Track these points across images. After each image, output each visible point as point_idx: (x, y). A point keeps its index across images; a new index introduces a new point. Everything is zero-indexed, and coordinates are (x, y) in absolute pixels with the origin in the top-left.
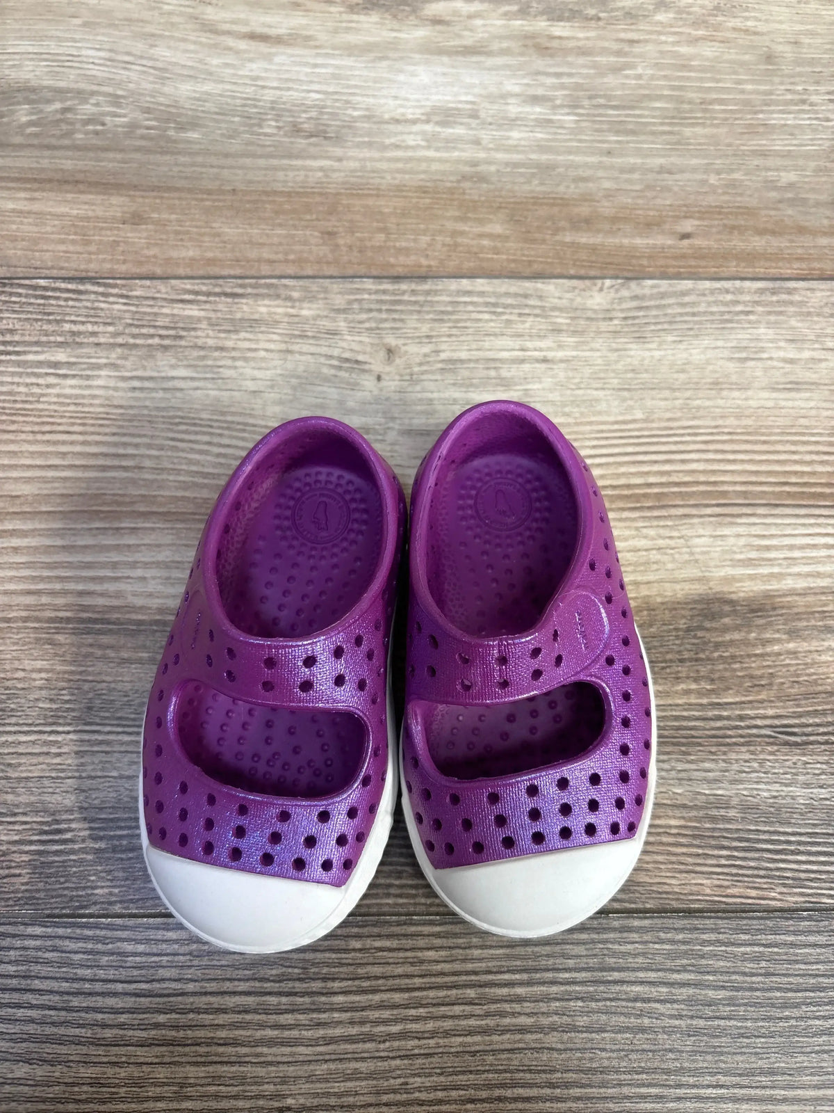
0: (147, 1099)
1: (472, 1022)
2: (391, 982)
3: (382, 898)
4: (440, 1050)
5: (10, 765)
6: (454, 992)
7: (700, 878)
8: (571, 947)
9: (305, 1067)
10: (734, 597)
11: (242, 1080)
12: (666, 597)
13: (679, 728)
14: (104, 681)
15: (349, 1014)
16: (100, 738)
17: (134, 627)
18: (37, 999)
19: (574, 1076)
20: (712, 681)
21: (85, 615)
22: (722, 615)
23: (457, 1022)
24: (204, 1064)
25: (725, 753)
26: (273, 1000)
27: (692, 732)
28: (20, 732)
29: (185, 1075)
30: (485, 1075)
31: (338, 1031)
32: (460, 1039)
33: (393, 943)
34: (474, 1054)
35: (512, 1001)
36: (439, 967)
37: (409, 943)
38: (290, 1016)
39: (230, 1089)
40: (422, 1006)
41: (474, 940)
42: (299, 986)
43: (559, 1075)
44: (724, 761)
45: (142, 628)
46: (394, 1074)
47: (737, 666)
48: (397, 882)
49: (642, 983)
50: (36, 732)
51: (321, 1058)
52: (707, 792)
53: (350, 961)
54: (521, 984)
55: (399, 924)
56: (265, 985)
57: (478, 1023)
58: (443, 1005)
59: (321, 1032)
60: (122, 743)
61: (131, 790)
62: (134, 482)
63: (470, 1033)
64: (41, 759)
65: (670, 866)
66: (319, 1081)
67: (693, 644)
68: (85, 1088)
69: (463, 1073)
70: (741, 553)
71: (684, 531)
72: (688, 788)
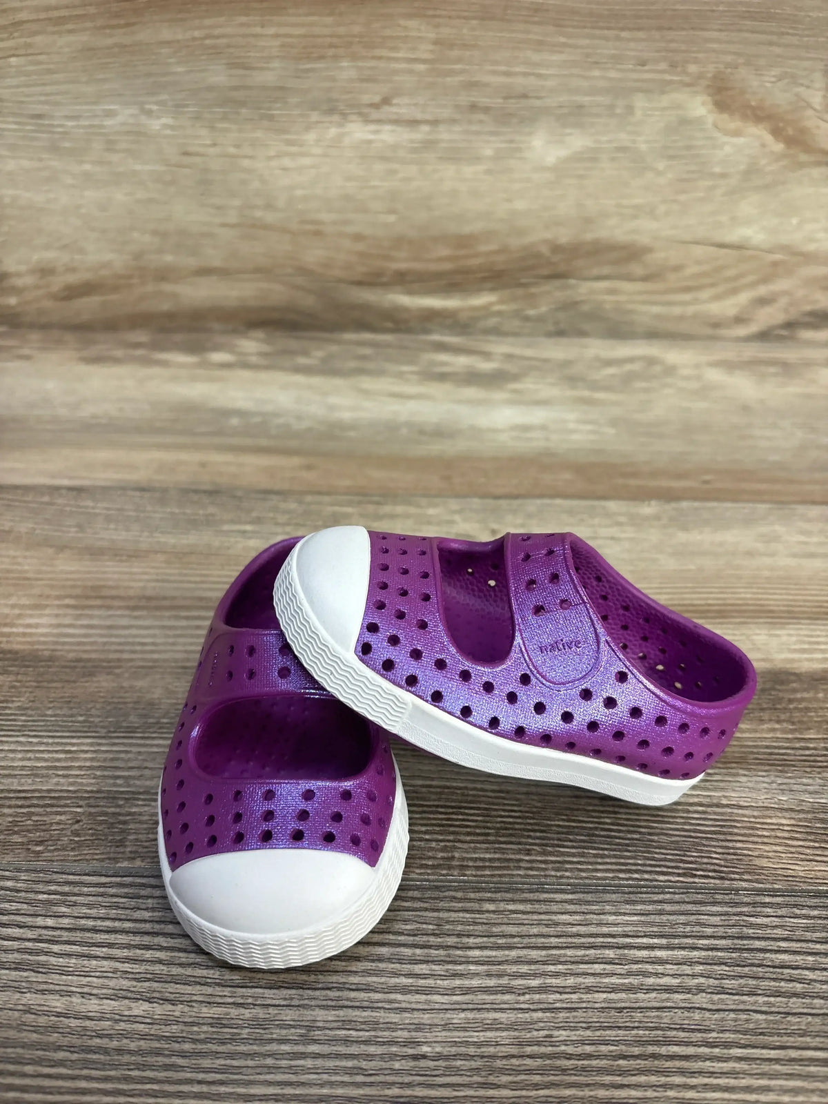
0: (272, 1041)
1: (614, 980)
2: (526, 940)
4: (584, 1005)
6: (592, 952)
7: (821, 866)
8: (706, 917)
9: (442, 1015)
10: (797, 671)
11: (375, 1025)
13: (771, 754)
15: (485, 967)
18: (168, 942)
19: (733, 1036)
20: (793, 723)
22: (789, 682)
23: (598, 979)
24: (334, 1008)
25: (819, 773)
26: (407, 952)
27: (785, 757)
29: (313, 1018)
30: (634, 1032)
31: (475, 982)
32: (605, 995)
33: (528, 907)
34: (621, 1010)
35: (653, 963)
36: (575, 929)
37: (543, 908)
38: (424, 966)
39: (361, 1033)
40: (561, 963)
41: (608, 907)
42: (433, 940)
43: (714, 1035)
44: (820, 778)
46: (536, 1027)
47: (813, 714)
48: (527, 858)
49: (785, 952)
51: (458, 1007)
52: (811, 800)
53: (485, 921)
54: (661, 948)
55: (531, 891)
56: (399, 938)
57: (621, 981)
58: (582, 963)
59: (457, 982)
63: (614, 989)
65: (791, 856)
66: (456, 1029)
68: (205, 1028)
69: (610, 1028)
70: (795, 644)
71: (744, 632)
72: (792, 797)
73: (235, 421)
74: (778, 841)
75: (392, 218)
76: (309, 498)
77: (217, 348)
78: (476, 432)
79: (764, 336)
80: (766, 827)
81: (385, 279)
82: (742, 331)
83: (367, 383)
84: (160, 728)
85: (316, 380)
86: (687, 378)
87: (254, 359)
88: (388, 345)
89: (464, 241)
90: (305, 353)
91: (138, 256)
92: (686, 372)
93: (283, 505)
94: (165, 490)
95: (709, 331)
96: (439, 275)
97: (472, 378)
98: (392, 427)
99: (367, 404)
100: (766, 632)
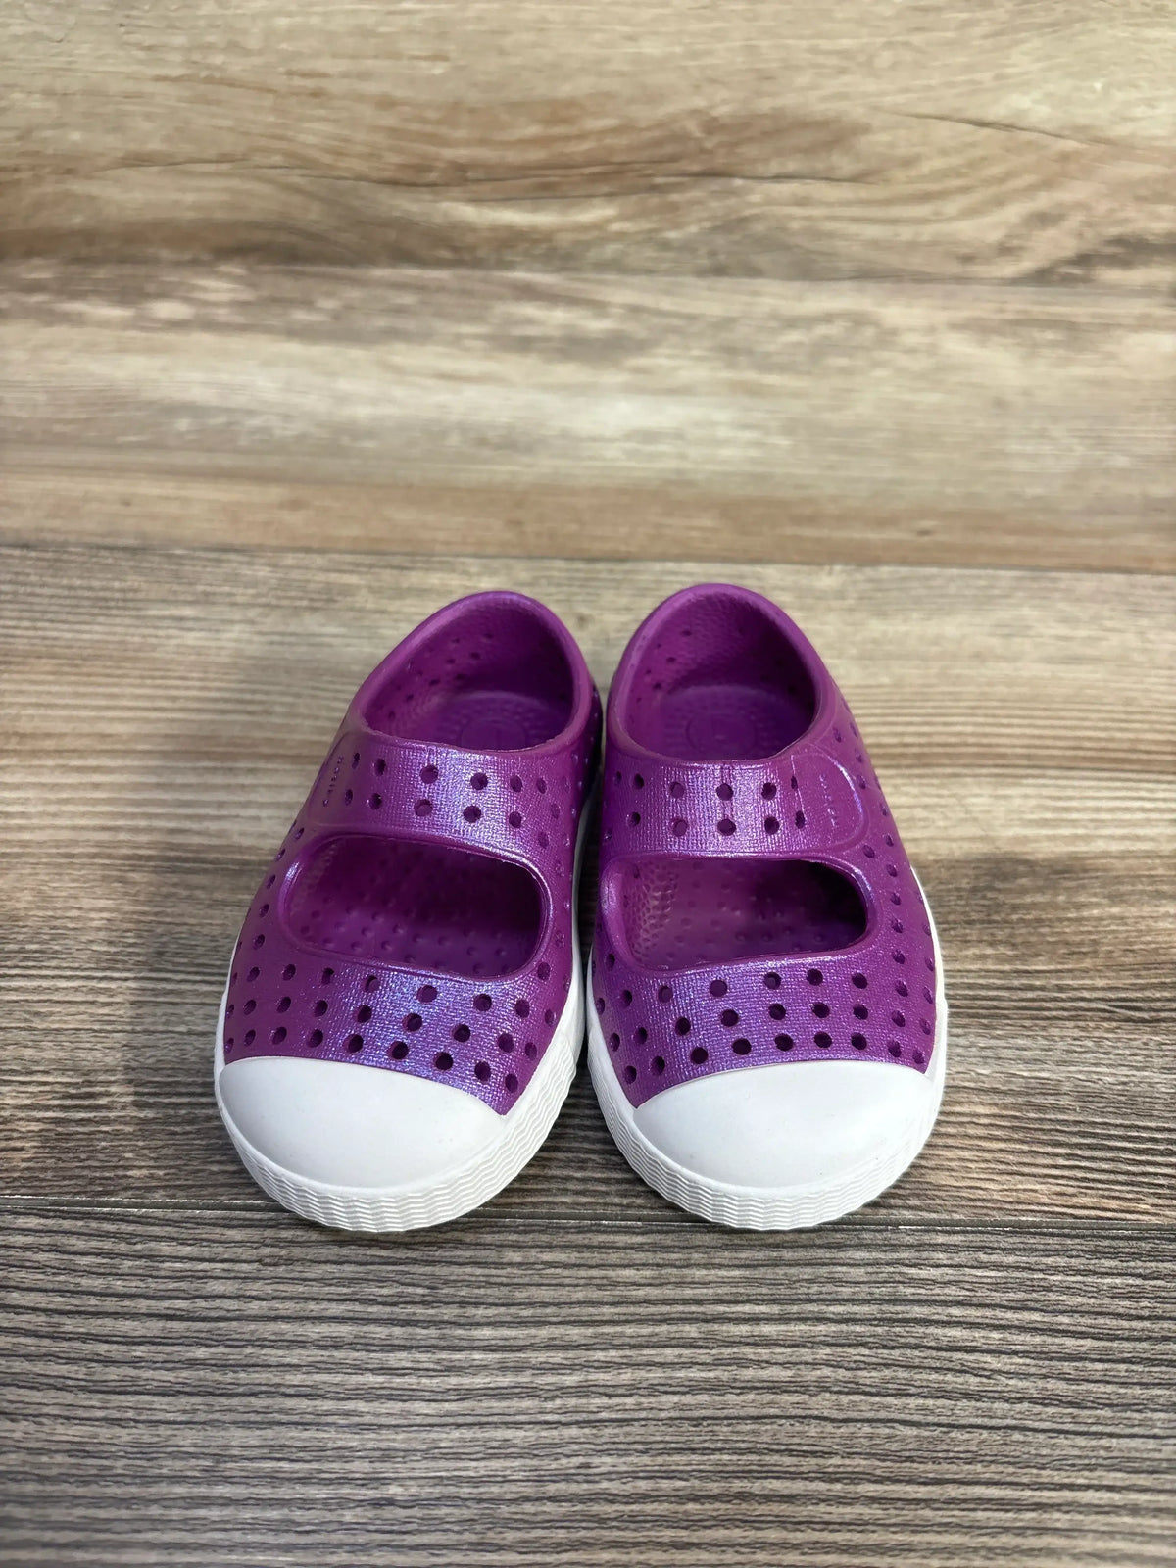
0: (159, 1479)
1: (695, 1373)
2: (565, 1311)
3: (555, 1195)
4: (643, 1415)
5: (37, 1014)
6: (664, 1328)
7: (1030, 1183)
8: (844, 1269)
9: (424, 1435)
10: (1030, 857)
11: (320, 1452)
12: (939, 855)
13: (975, 998)
14: (186, 924)
15: (497, 1356)
16: (169, 986)
17: (237, 868)
18: (10, 1320)
19: (864, 1462)
20: (1014, 945)
21: (172, 854)
22: (1017, 876)
23: (669, 1373)
24: (259, 1426)
25: (1044, 1028)
26: (380, 1332)
27: (995, 1003)
28: (61, 977)
29: (225, 1442)
30: (716, 1457)
31: (479, 1381)
32: (676, 1399)
33: (573, 1257)
34: (697, 1421)
35: (756, 1344)
36: (641, 1292)
37: (596, 1257)
38: (403, 1355)
39: (297, 1466)
40: (615, 1347)
41: (696, 1256)
42: (421, 1312)
43: (836, 1461)
44: (1043, 1037)
45: (246, 868)
46: (566, 1450)
47: (1046, 930)
48: (579, 1175)
49: (958, 1324)
50: (83, 977)
51: (450, 1420)
52: (1025, 1074)
53: (504, 1280)
54: (770, 1319)
55: (580, 1230)
56: (370, 1310)
57: (703, 1374)
58: (647, 1347)
59: (453, 1381)
60: (198, 994)
61: (202, 1049)
62: (260, 726)
63: (693, 1388)
64: (82, 1008)
65: (983, 1166)
66: (445, 1457)
67: (983, 905)
68: (59, 1459)
69: (680, 1451)
70: (1032, 813)
71: (955, 790)
72: (997, 1069)
73: (183, 424)
74: (968, 1142)
75: (439, 69)
76: (290, 559)
77: (164, 294)
78: (570, 441)
79: (1041, 277)
80: (952, 1119)
81: (433, 177)
82: (1009, 269)
83: (402, 354)
84: (26, 959)
85: (319, 351)
86: (912, 351)
87: (223, 314)
88: (442, 289)
89: (560, 112)
90: (307, 303)
91: (25, 135)
92: (911, 339)
93: (246, 571)
94: (61, 547)
95: (955, 268)
96: (522, 171)
97: (572, 347)
98: (434, 432)
99: (399, 392)
100: (987, 790)
